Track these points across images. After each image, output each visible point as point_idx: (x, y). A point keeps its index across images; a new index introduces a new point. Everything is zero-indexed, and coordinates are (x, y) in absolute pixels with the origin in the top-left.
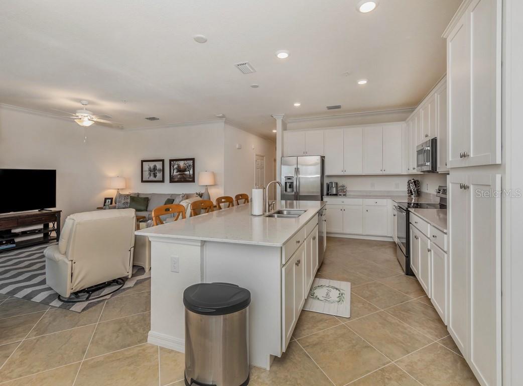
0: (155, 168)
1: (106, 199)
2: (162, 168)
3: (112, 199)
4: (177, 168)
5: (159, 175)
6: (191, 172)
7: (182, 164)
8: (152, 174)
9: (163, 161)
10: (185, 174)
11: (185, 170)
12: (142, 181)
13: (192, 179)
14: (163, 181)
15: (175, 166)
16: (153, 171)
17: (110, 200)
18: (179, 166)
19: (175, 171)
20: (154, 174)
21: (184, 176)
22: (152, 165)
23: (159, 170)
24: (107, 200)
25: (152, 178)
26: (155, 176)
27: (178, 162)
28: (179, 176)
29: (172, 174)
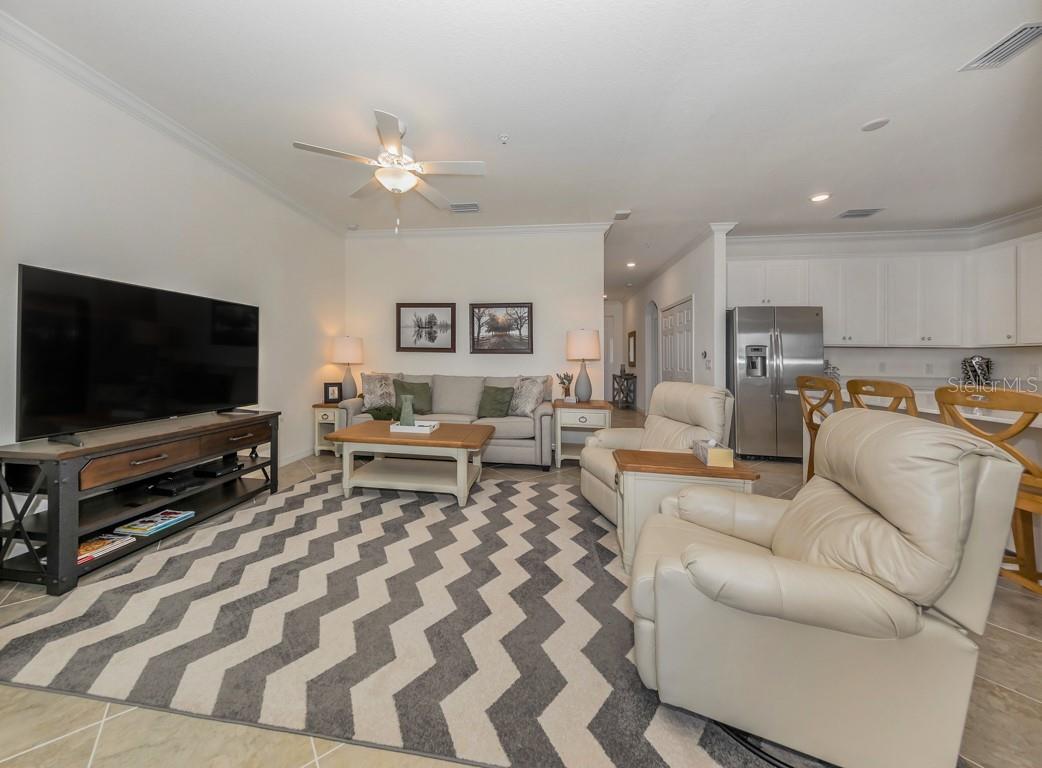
0: (431, 322)
1: (327, 386)
2: (449, 322)
3: (339, 385)
4: (487, 323)
5: (443, 338)
6: (525, 331)
7: (501, 315)
8: (424, 334)
9: (453, 306)
10: (510, 336)
11: (509, 328)
12: (399, 349)
13: (527, 347)
14: (453, 349)
15: (484, 319)
16: (429, 327)
17: (336, 389)
18: (493, 318)
19: (484, 329)
20: (430, 334)
21: (507, 339)
22: (424, 314)
23: (444, 327)
24: (331, 389)
25: (424, 342)
26: (432, 338)
27: (492, 311)
28: (493, 340)
29: (476, 335)
